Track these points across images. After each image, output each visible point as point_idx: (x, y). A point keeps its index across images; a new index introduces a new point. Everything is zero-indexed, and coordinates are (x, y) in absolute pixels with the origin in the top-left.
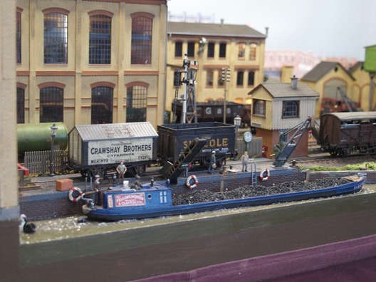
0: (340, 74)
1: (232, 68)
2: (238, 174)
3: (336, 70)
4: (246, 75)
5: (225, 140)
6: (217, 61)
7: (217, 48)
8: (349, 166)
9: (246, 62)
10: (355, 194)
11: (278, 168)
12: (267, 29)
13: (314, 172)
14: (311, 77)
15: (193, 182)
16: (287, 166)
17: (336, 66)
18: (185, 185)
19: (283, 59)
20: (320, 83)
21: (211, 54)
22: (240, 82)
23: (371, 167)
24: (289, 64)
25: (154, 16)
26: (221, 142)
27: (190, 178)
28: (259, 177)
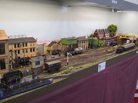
0: (56, 44)
1: (29, 48)
2: (23, 83)
3: (55, 43)
4: (32, 49)
5: (19, 75)
6: (25, 47)
7: (25, 44)
8: (51, 75)
9: (32, 46)
10: (50, 84)
11: (33, 79)
12: (37, 39)
13: (42, 78)
14: (50, 45)
15: (12, 87)
16: (36, 78)
17: (55, 42)
18: (10, 88)
19: (43, 42)
20: (52, 47)
21: (23, 46)
22: (31, 51)
23: (56, 75)
24: (45, 43)
25: (5, 43)
26: (19, 76)
27: (11, 86)
28: (29, 82)
